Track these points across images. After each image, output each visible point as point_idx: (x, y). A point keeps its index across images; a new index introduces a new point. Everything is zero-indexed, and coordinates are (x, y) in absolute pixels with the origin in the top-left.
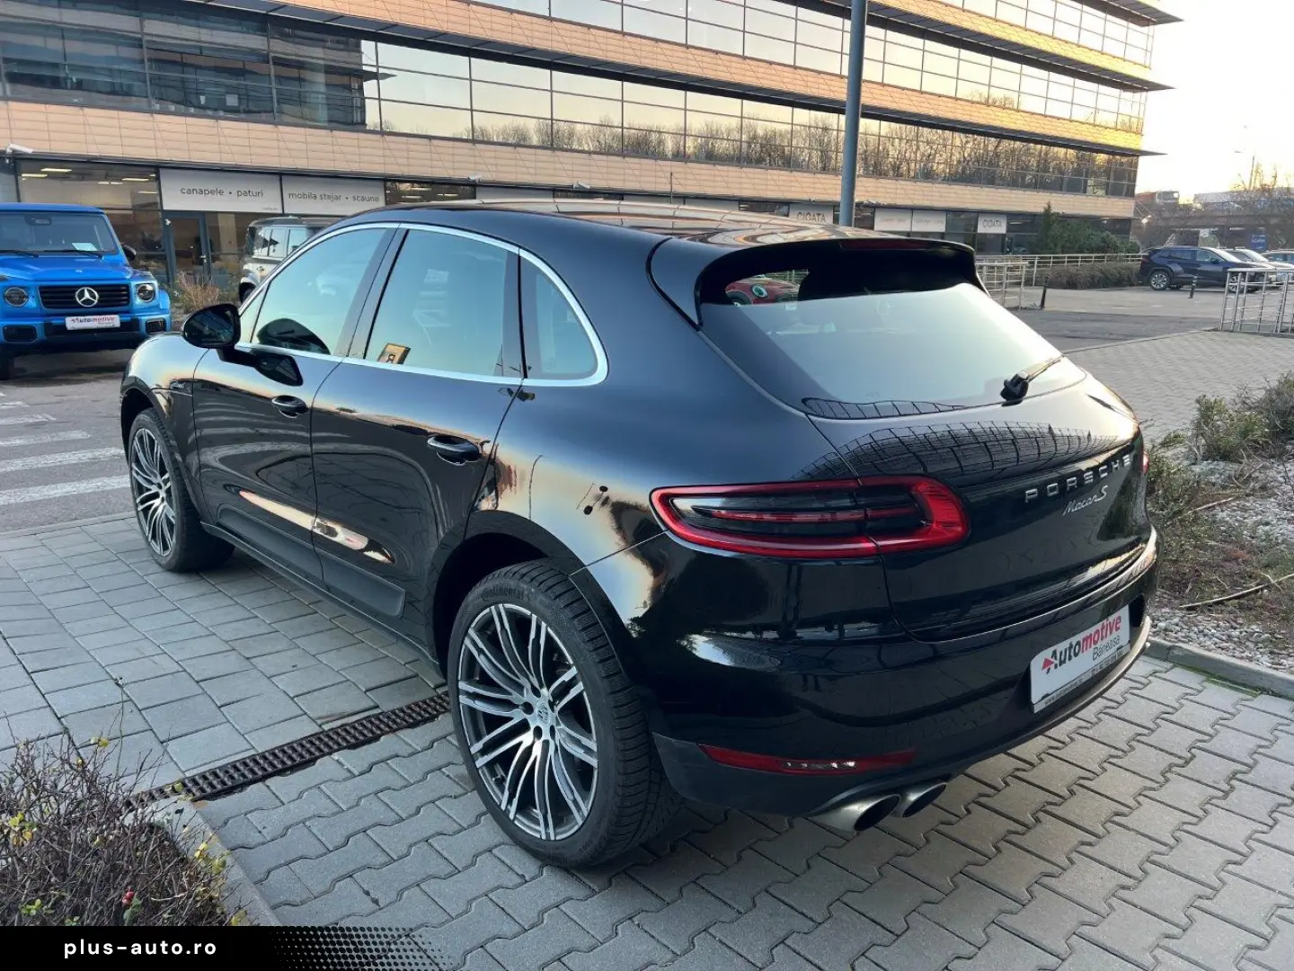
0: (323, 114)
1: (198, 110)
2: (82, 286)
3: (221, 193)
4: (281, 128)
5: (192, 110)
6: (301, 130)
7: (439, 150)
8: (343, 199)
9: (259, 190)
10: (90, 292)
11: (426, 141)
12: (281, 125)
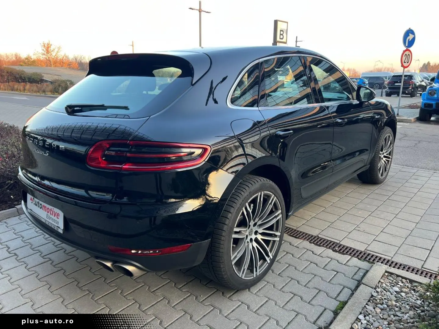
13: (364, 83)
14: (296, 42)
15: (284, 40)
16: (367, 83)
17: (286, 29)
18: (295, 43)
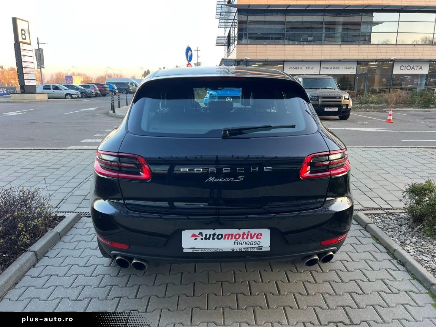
0: (339, 39)
1: (299, 42)
2: (228, 97)
3: (301, 68)
4: (324, 46)
5: (297, 43)
6: (330, 46)
7: (380, 49)
8: (341, 68)
9: (313, 67)
10: (230, 98)
11: (376, 46)
12: (323, 45)
13: (114, 89)
14: (38, 43)
15: (27, 41)
16: (116, 88)
17: (28, 29)
18: (37, 45)
